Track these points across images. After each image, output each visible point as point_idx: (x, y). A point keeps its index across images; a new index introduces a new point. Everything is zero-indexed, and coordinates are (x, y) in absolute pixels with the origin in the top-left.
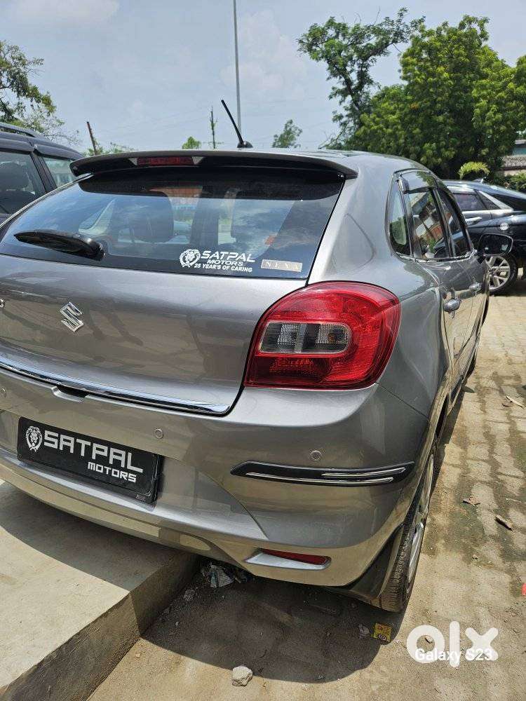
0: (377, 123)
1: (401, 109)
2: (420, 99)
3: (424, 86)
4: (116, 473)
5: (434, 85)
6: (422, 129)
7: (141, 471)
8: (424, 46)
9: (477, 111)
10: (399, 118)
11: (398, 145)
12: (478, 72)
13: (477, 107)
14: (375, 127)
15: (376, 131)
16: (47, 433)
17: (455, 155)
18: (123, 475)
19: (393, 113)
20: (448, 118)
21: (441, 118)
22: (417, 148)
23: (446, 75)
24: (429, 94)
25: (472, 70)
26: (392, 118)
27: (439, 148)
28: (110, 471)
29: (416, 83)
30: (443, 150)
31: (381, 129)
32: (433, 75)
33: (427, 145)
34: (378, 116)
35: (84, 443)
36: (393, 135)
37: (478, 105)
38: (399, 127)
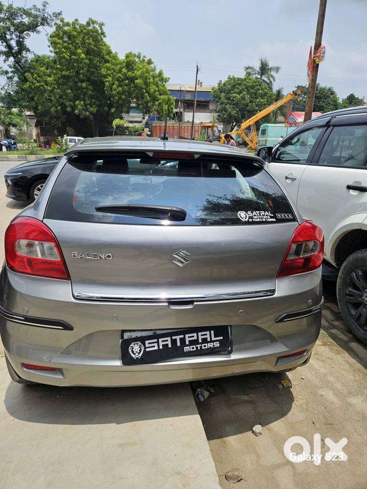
0: (39, 82)
1: (55, 74)
2: (68, 69)
3: (70, 61)
4: (205, 346)
5: (77, 61)
6: (71, 90)
7: (222, 338)
8: (65, 33)
9: (107, 83)
10: (55, 80)
11: (56, 99)
12: (103, 58)
13: (107, 81)
14: (38, 84)
15: (38, 87)
16: (147, 342)
17: (97, 111)
18: (210, 345)
19: (50, 76)
20: (89, 85)
21: (84, 85)
22: (71, 103)
23: (83, 56)
24: (73, 67)
25: (99, 55)
26: (49, 79)
27: (85, 105)
28: (201, 347)
29: (64, 57)
30: (89, 106)
31: (43, 86)
32: (75, 54)
33: (77, 102)
34: (39, 77)
35: (178, 338)
36: (52, 91)
37: (106, 80)
38: (56, 87)
